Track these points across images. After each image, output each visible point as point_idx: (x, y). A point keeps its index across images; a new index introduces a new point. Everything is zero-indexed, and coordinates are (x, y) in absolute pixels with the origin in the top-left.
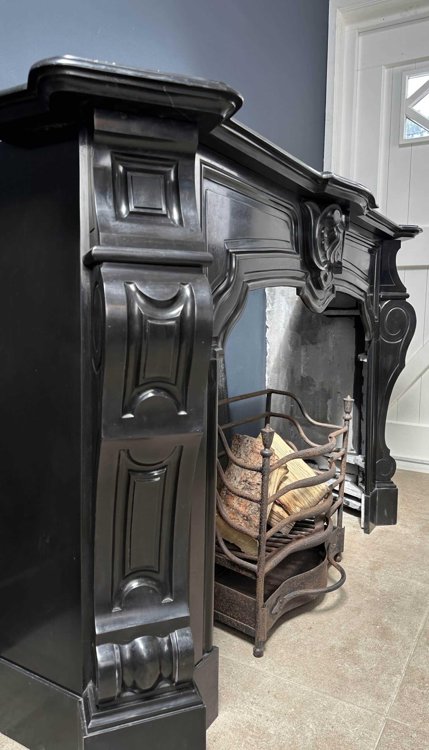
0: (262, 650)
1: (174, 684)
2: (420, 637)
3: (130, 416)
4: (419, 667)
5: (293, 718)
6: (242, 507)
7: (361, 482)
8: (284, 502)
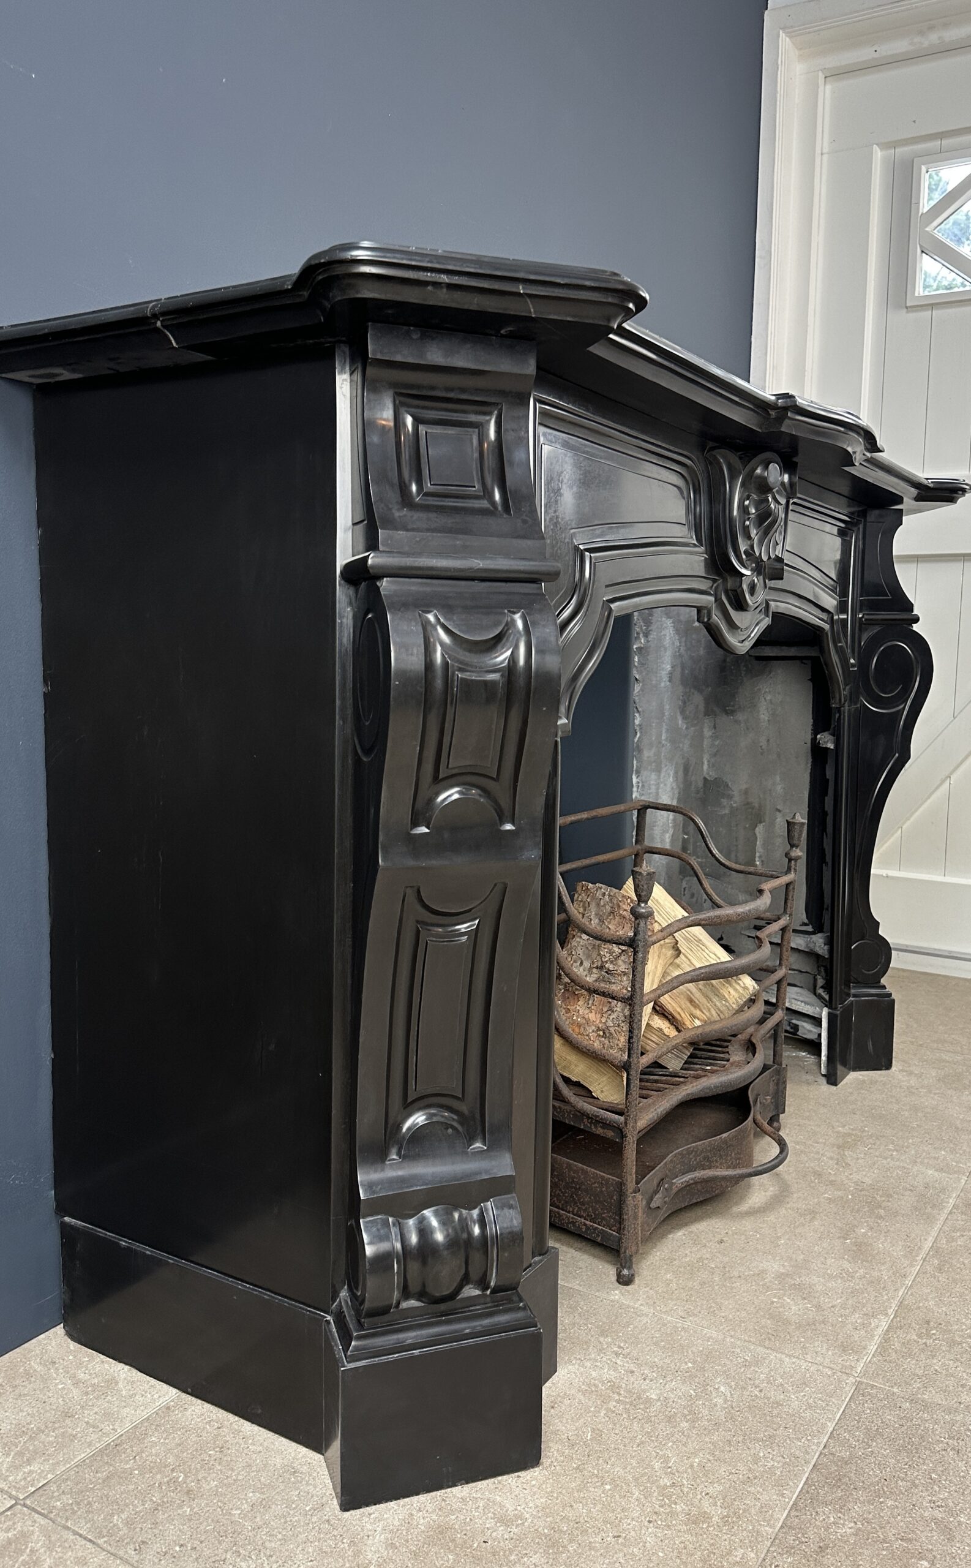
0: (632, 1272)
1: (488, 1292)
2: (927, 1259)
3: (424, 830)
4: (921, 1305)
5: (690, 1376)
6: (594, 1014)
7: (822, 987)
8: (671, 1010)
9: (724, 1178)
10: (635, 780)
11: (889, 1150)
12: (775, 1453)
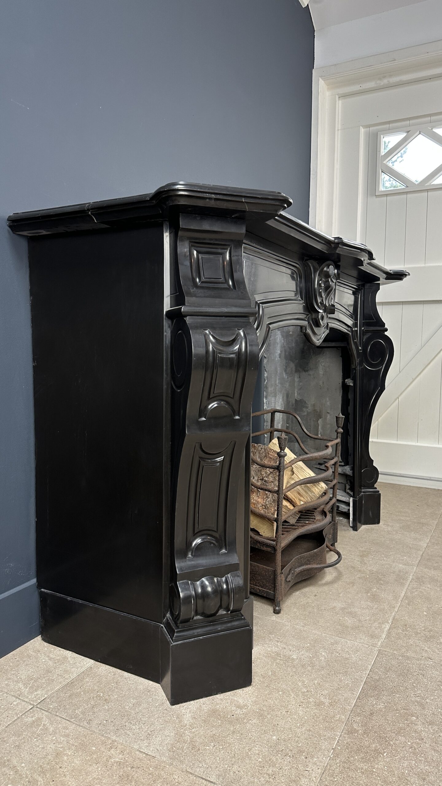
0: (280, 608)
1: (229, 612)
2: (403, 600)
3: (204, 419)
4: (402, 618)
5: (309, 649)
6: (260, 499)
7: (349, 489)
8: (291, 498)
9: (316, 569)
10: (265, 401)
11: (382, 557)
12: (348, 678)
